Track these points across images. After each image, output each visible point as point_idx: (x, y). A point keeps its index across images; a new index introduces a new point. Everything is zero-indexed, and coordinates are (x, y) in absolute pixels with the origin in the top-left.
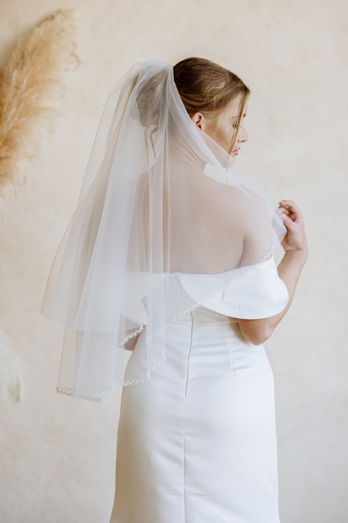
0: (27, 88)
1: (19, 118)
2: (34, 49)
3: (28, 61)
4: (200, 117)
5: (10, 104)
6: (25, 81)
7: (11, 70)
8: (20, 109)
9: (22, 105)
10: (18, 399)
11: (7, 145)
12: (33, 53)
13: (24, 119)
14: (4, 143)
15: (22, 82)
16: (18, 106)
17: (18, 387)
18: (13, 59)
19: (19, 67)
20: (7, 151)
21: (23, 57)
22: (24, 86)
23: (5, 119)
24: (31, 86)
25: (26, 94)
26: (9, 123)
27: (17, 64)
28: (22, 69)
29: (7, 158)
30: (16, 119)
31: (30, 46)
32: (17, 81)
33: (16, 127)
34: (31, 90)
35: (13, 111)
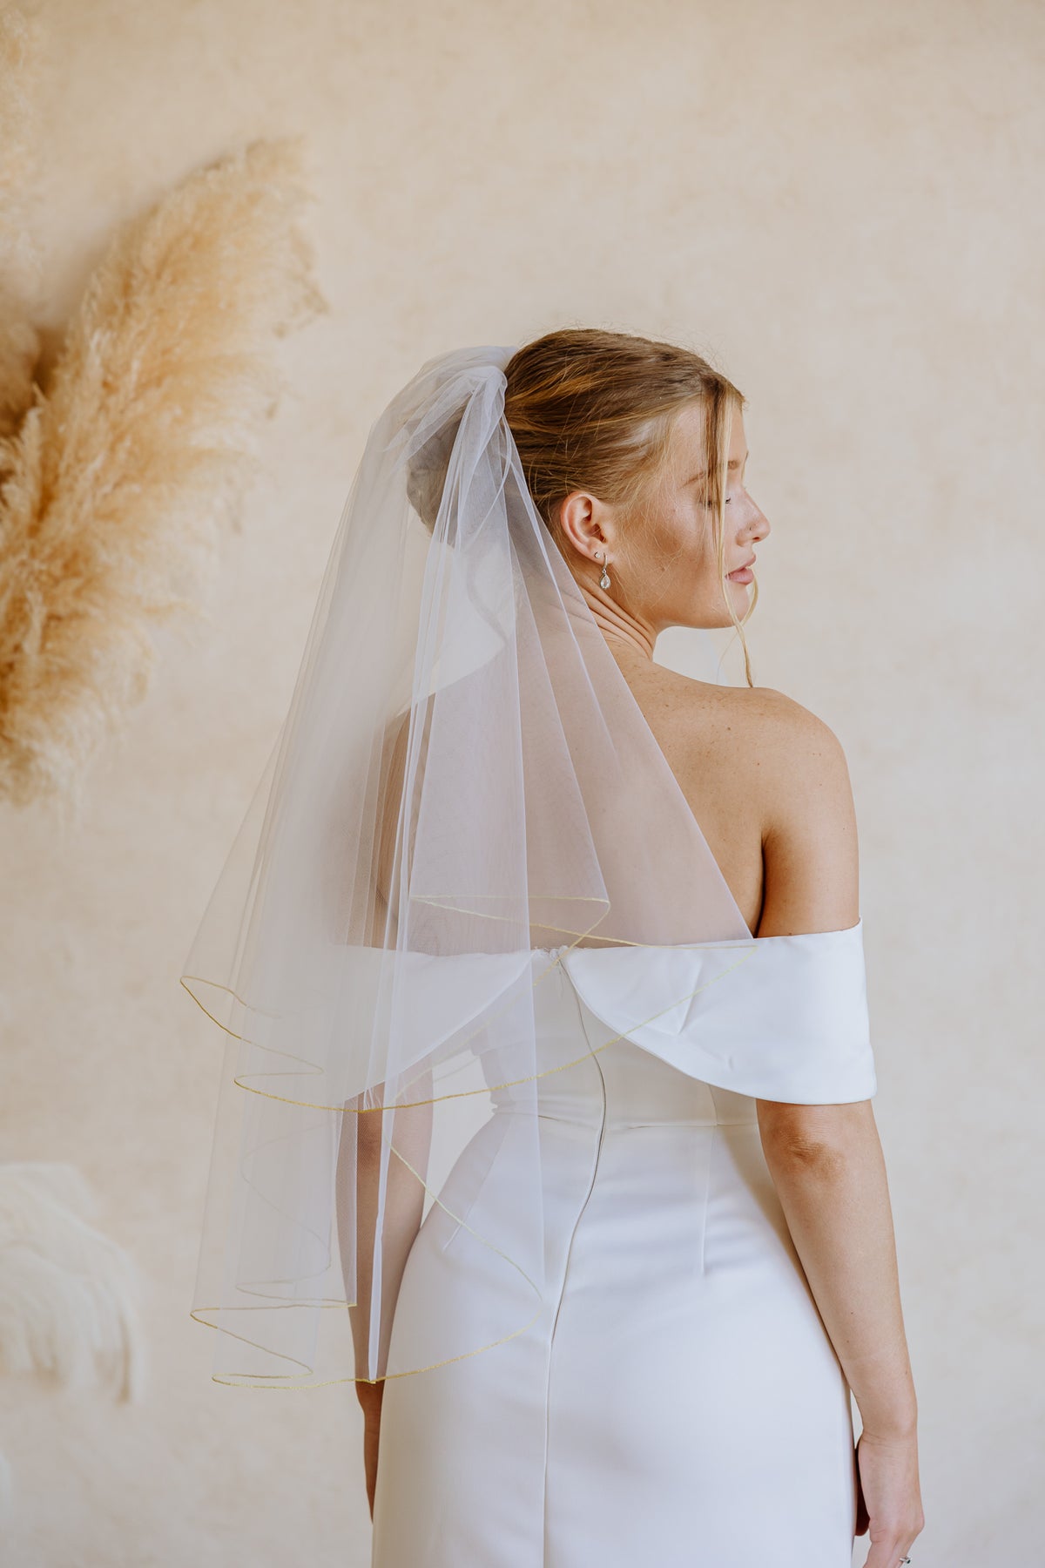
0: (142, 388)
1: (117, 485)
2: (163, 263)
3: (141, 299)
4: (589, 504)
5: (82, 442)
6: (136, 365)
7: (87, 330)
8: (121, 455)
9: (127, 443)
10: (125, 1394)
11: (77, 574)
12: (159, 276)
13: (136, 488)
14: (66, 566)
15: (127, 368)
16: (112, 449)
17: (126, 1355)
18: (93, 295)
19: (115, 321)
20: (78, 593)
21: (127, 289)
22: (132, 378)
23: (71, 489)
24: (159, 382)
25: (140, 407)
26: (80, 504)
27: (110, 310)
28: (123, 323)
29: (76, 615)
30: (107, 489)
31: (149, 254)
32: (106, 366)
33: (109, 516)
34: (154, 395)
35: (96, 464)
